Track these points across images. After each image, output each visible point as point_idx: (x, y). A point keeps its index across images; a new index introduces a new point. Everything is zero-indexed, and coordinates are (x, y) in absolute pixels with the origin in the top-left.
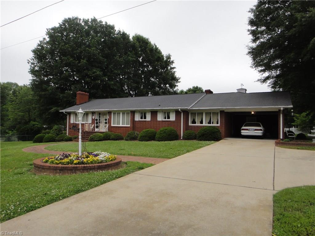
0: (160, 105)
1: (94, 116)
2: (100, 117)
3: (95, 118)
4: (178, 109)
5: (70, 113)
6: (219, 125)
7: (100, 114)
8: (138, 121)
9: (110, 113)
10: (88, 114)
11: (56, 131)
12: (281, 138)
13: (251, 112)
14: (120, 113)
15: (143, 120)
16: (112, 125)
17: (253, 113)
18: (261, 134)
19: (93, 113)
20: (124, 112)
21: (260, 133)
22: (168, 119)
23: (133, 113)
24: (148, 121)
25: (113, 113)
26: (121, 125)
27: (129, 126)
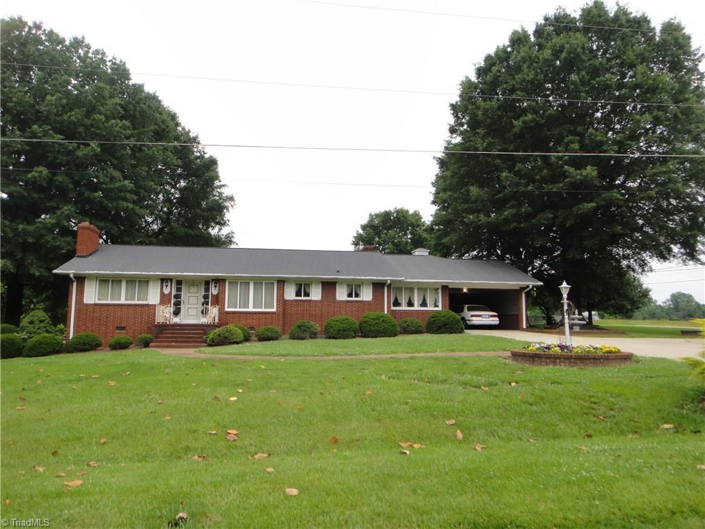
0: (338, 272)
1: (169, 287)
2: (179, 290)
3: (171, 292)
4: (387, 280)
5: (81, 279)
6: (440, 308)
7: (179, 283)
8: (291, 301)
9: (219, 281)
10: (148, 281)
11: (42, 325)
12: (525, 327)
13: (461, 290)
14: (249, 283)
15: (303, 298)
16: (227, 309)
17: (465, 290)
18: (497, 323)
19: (164, 280)
20: (258, 282)
21: (495, 321)
22: (355, 297)
23: (282, 282)
24: (316, 301)
25: (229, 282)
26: (251, 309)
27: (274, 310)
